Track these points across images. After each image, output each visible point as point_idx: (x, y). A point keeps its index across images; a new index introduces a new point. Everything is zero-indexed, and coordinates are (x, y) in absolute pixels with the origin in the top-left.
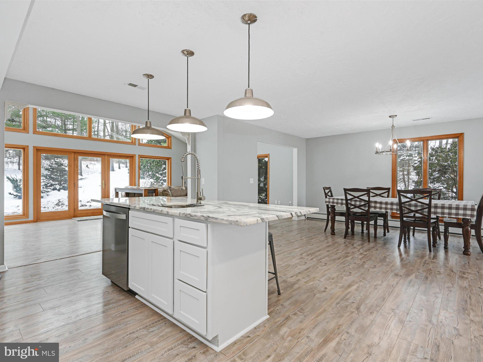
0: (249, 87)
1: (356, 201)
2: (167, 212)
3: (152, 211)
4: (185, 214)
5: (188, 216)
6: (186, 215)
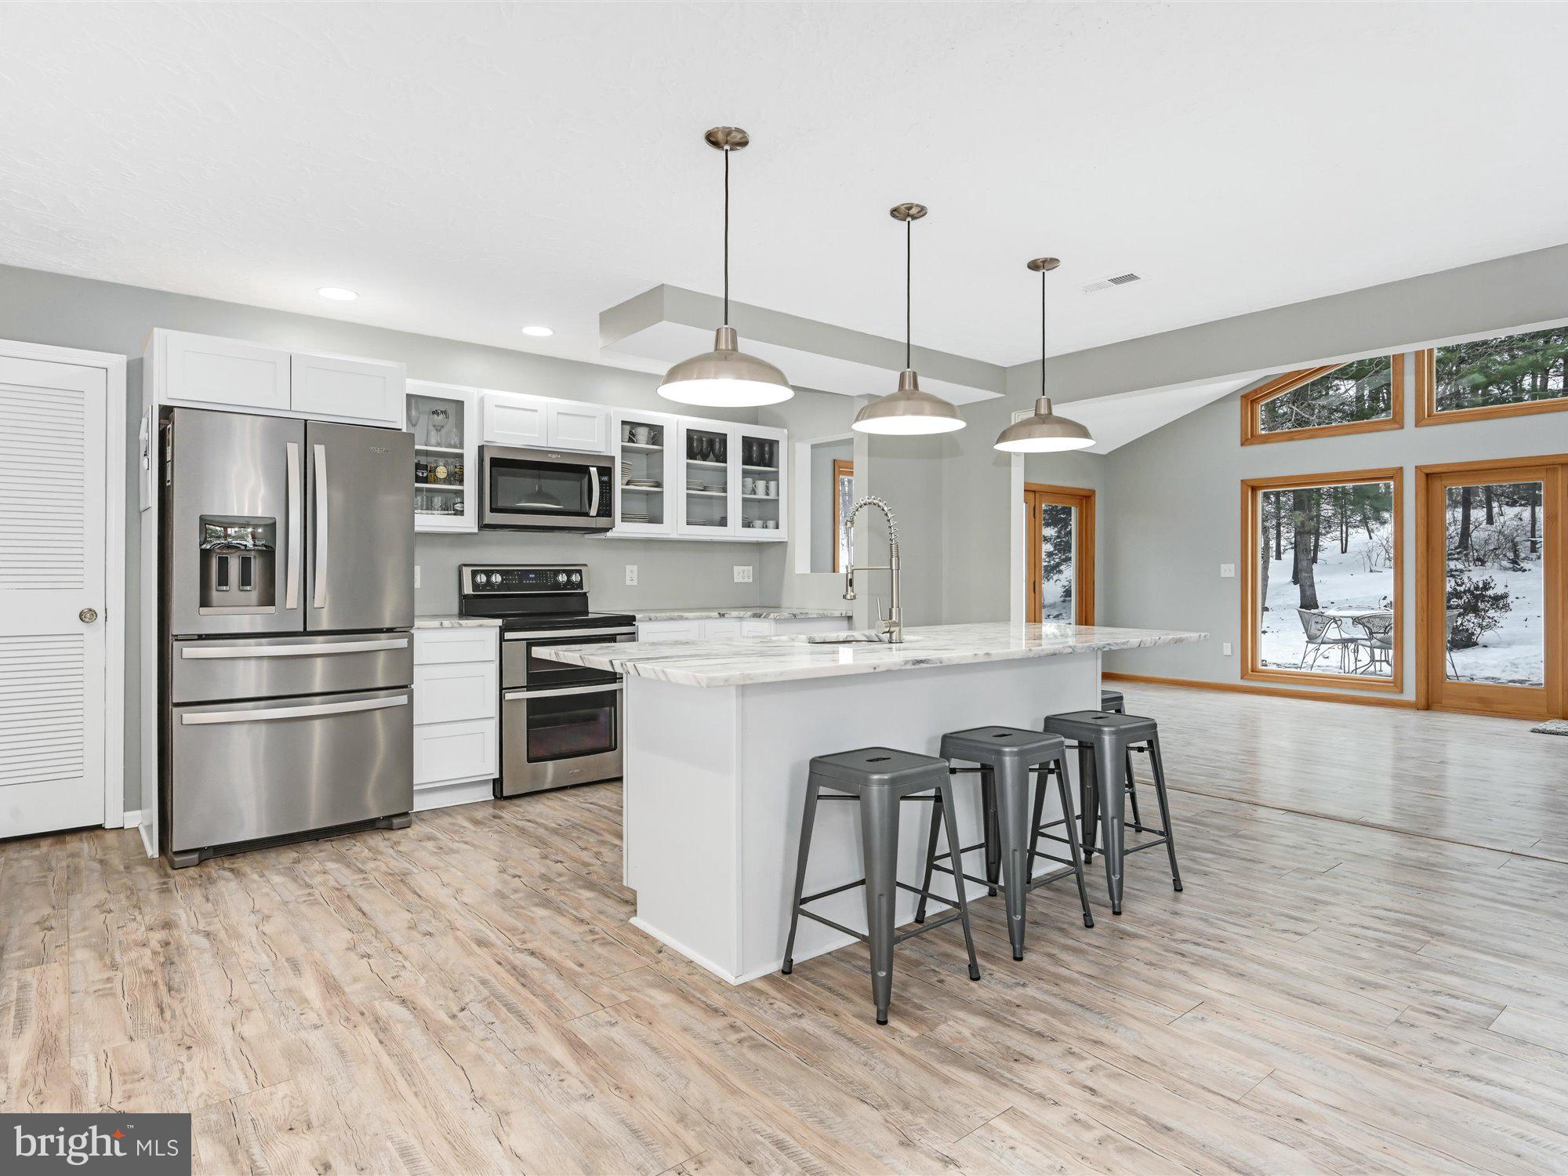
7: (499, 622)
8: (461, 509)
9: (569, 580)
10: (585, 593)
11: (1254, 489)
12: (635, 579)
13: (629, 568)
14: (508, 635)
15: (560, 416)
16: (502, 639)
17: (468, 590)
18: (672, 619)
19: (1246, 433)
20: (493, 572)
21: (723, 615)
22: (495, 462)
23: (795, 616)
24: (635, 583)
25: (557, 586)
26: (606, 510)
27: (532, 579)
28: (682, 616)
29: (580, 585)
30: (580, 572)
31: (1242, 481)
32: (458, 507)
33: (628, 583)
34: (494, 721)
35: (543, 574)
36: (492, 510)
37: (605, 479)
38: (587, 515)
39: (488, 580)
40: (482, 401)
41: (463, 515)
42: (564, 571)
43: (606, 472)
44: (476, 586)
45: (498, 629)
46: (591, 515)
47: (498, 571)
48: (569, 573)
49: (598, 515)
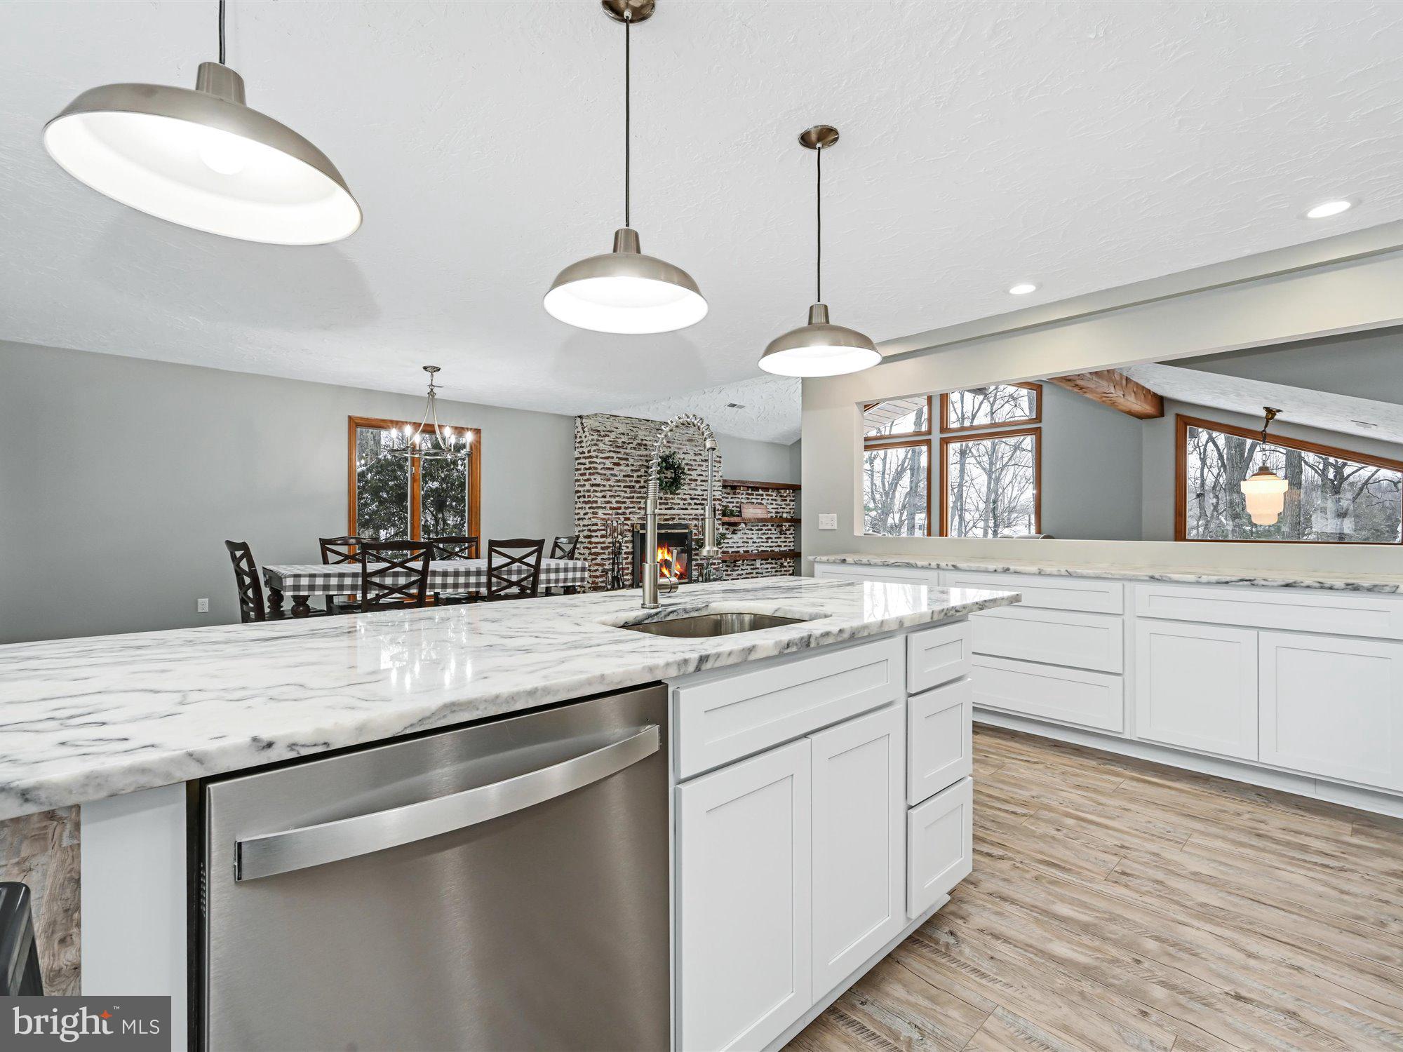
0: (819, 301)
1: (396, 575)
2: (900, 621)
3: (846, 636)
4: (945, 611)
5: (951, 613)
6: (946, 614)
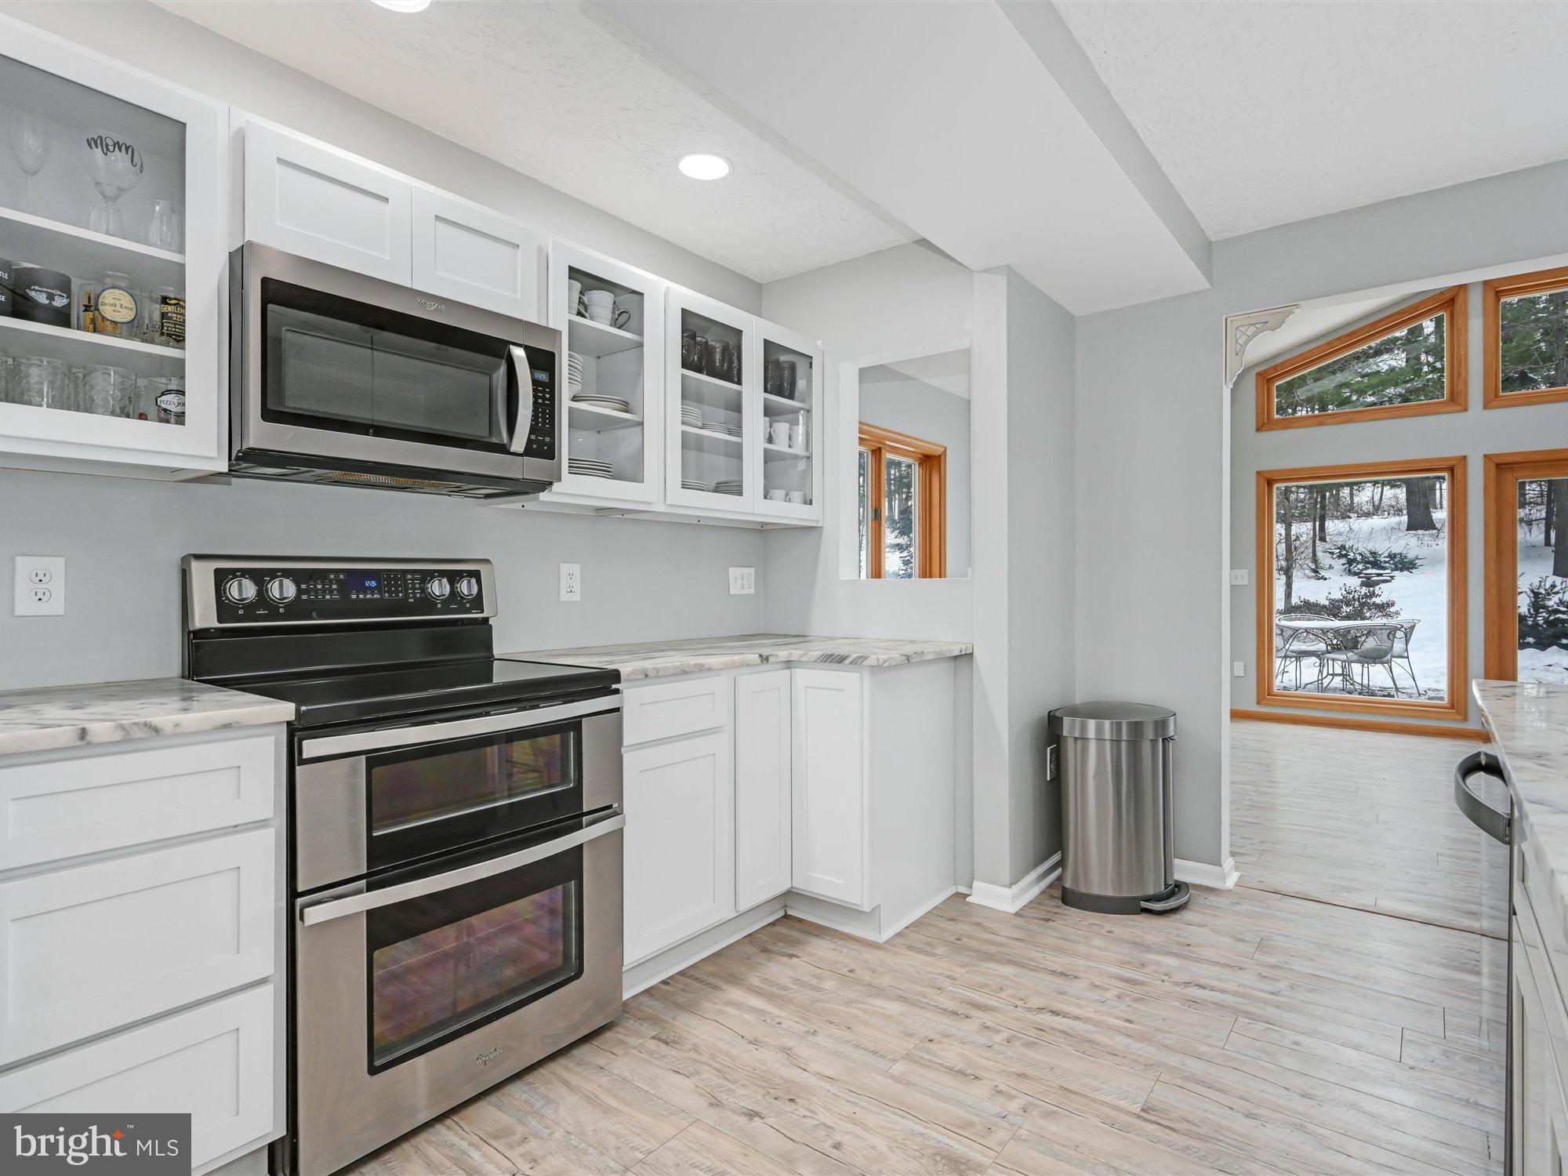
7: (286, 710)
8: (179, 409)
9: (454, 593)
10: (486, 620)
11: (1270, 483)
12: (577, 588)
13: (565, 568)
14: (312, 747)
15: (440, 225)
16: (293, 758)
17: (205, 616)
18: (685, 672)
19: (1263, 417)
20: (273, 574)
21: (767, 659)
22: (274, 293)
23: (908, 658)
24: (576, 597)
25: (427, 603)
26: (542, 445)
27: (372, 590)
28: (701, 665)
29: (477, 602)
30: (476, 575)
31: (1257, 472)
32: (169, 402)
33: (564, 596)
34: (268, 990)
35: (396, 579)
36: (268, 415)
37: (543, 376)
38: (503, 449)
39: (262, 593)
40: (239, 142)
41: (183, 424)
42: (443, 574)
43: (542, 361)
44: (224, 608)
45: (284, 727)
46: (513, 449)
47: (287, 573)
48: (454, 577)
49: (529, 452)
